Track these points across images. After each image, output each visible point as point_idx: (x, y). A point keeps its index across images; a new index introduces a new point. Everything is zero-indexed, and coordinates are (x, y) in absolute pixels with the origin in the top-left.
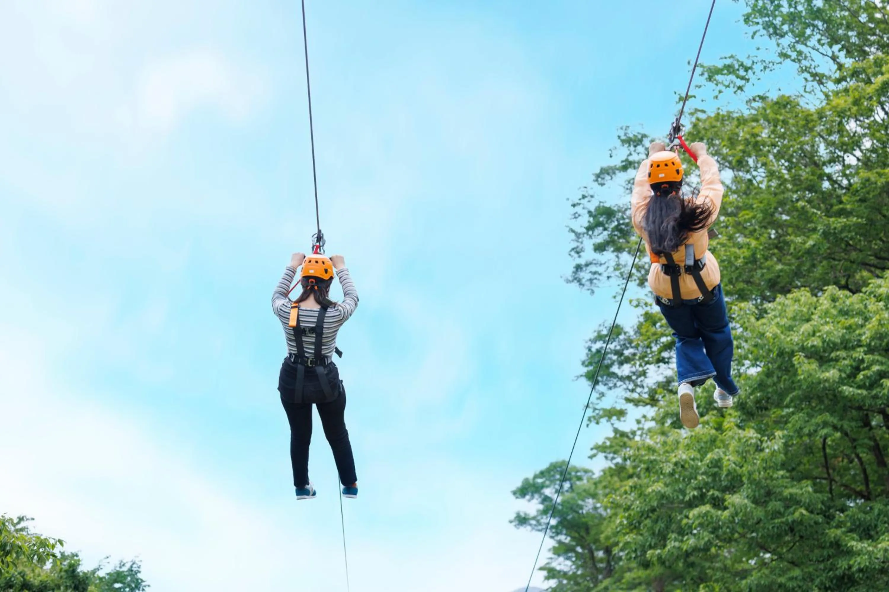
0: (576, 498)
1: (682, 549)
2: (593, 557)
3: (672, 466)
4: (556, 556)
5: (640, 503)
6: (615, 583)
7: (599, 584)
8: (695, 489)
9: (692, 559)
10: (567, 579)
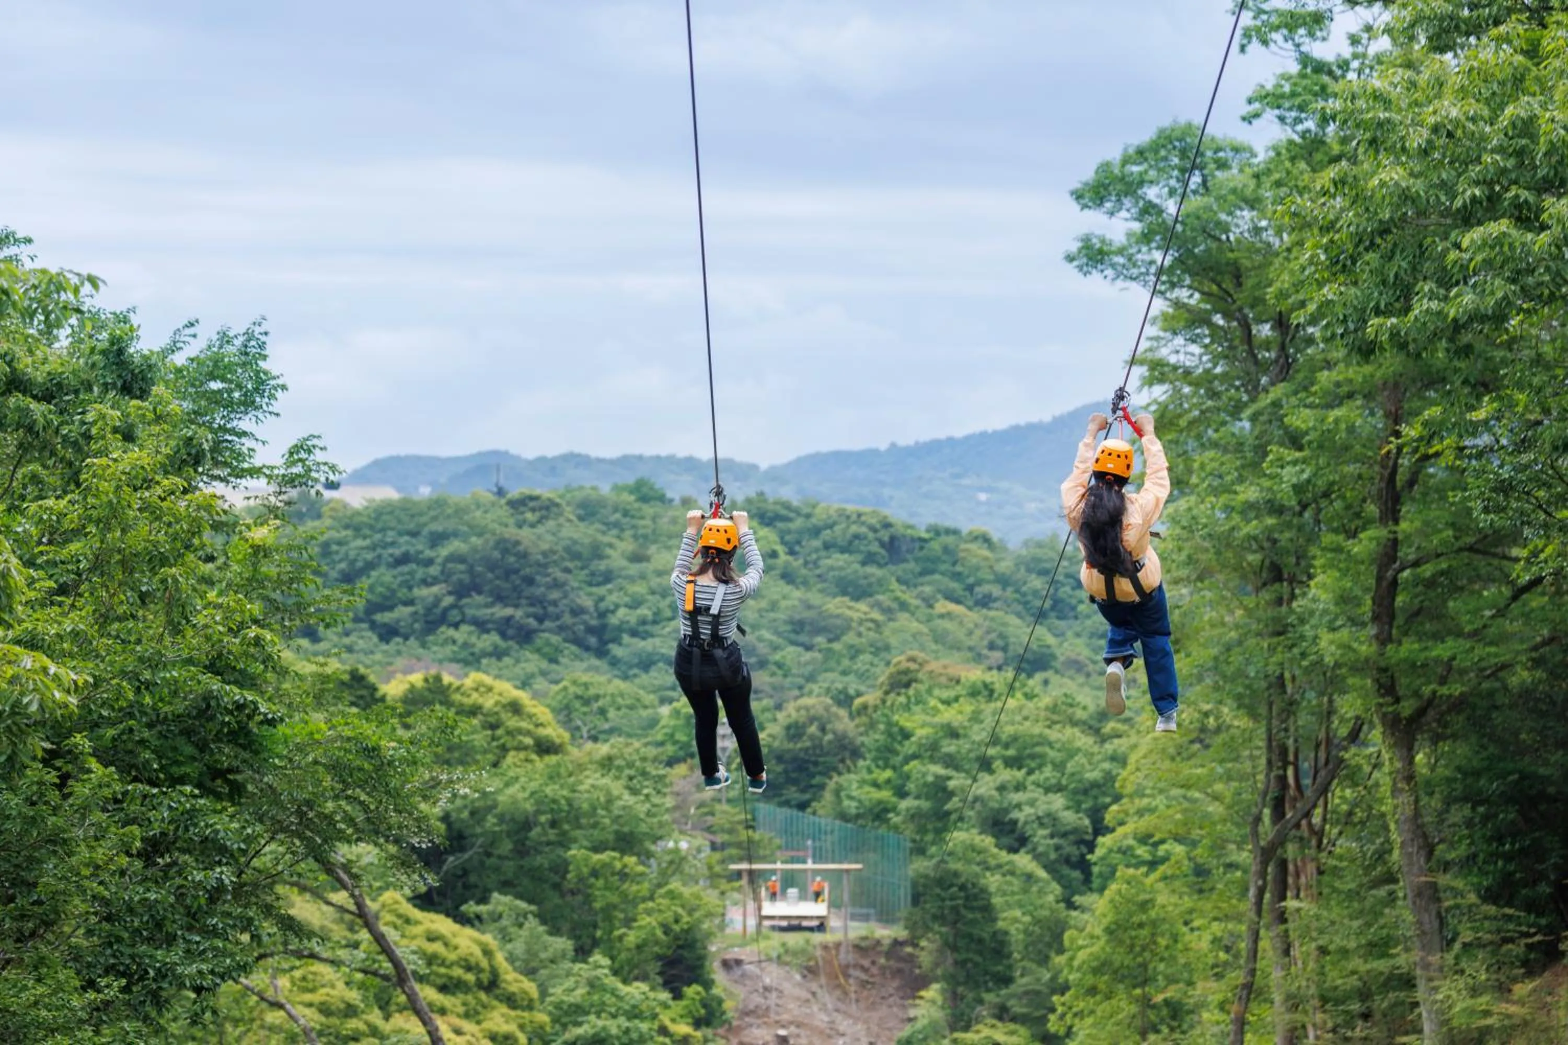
0: (1215, 208)
1: (1447, 315)
2: (1248, 337)
3: (1425, 133)
4: (1168, 335)
5: (1357, 215)
6: (1296, 393)
7: (1262, 395)
8: (1477, 183)
9: (1466, 338)
10: (1190, 384)
